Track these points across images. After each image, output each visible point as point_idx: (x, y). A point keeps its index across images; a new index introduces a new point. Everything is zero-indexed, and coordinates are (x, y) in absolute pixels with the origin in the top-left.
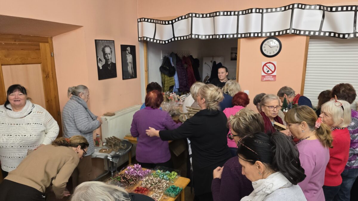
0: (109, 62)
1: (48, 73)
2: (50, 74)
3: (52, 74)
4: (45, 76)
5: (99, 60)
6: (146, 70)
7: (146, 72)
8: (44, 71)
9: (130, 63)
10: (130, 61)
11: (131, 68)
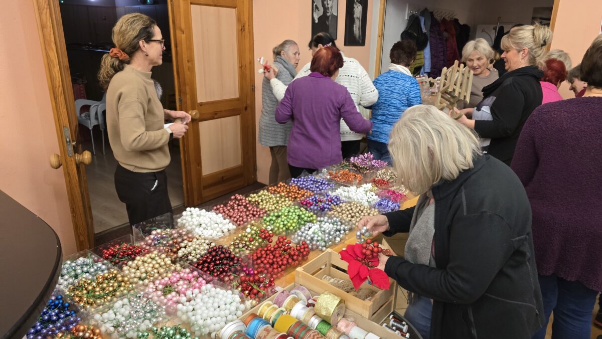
0: (328, 13)
1: (244, 24)
2: (247, 27)
3: (249, 26)
4: (240, 28)
5: (314, 8)
6: (381, 35)
7: (379, 38)
8: (239, 20)
9: (358, 18)
10: (358, 17)
11: (358, 27)
